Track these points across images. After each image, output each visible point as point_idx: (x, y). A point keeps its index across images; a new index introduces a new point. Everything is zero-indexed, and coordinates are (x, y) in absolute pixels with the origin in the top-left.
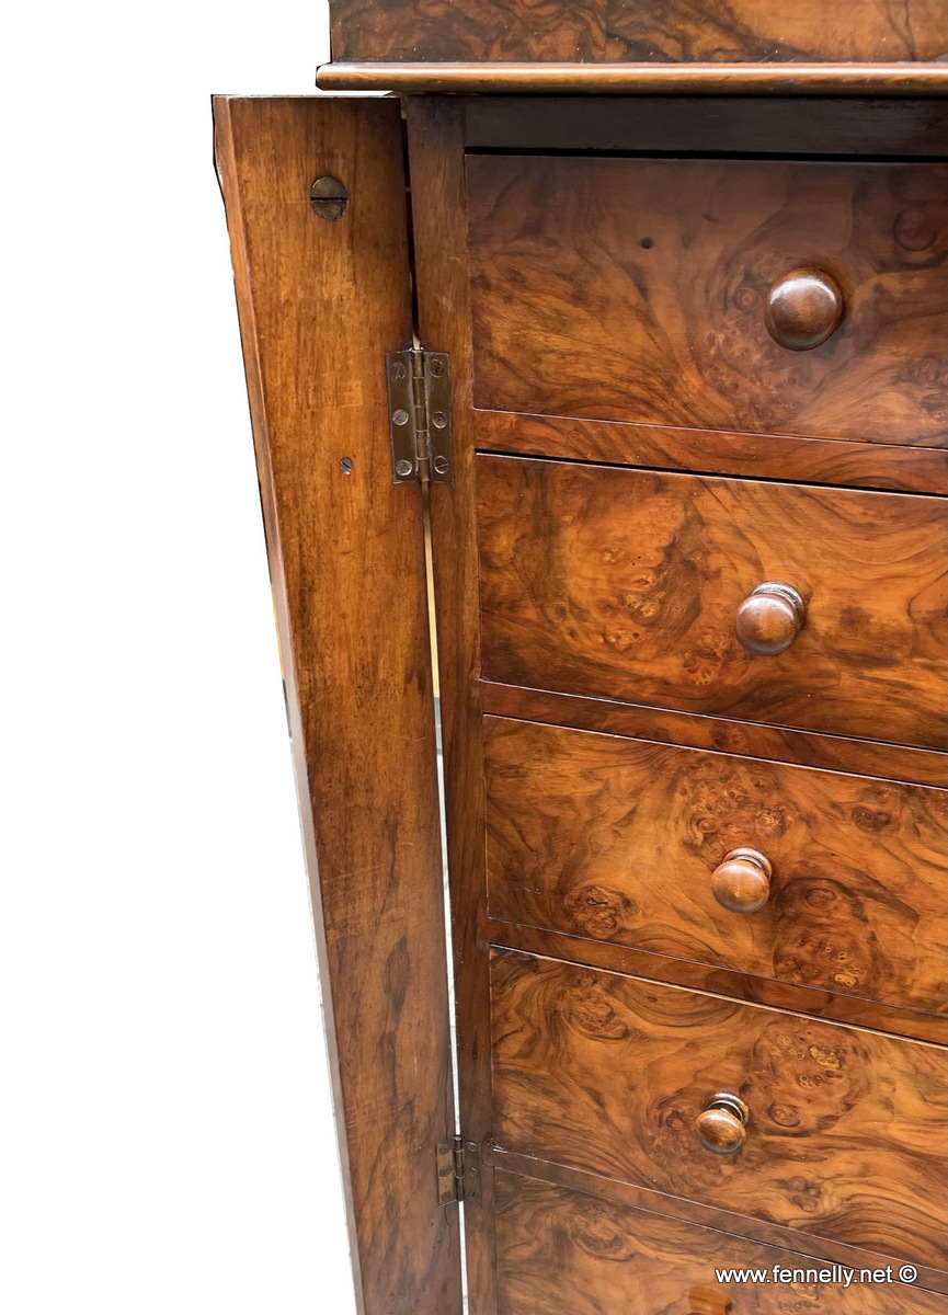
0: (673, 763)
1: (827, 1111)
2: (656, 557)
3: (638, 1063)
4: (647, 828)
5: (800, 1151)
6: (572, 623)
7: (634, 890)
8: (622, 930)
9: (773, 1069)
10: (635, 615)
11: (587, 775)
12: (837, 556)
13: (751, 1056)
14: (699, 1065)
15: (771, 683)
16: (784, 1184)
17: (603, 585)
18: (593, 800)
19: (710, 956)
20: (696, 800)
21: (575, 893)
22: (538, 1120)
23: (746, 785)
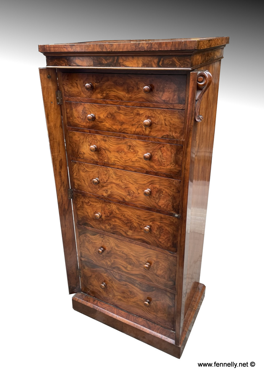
0: (86, 135)
1: (107, 179)
2: (82, 112)
3: (88, 175)
4: (85, 143)
5: (105, 185)
6: (75, 119)
7: (85, 152)
8: (84, 157)
9: (101, 174)
10: (81, 118)
11: (78, 137)
12: (97, 111)
13: (98, 172)
14: (94, 174)
15: (93, 125)
16: (104, 190)
17: (77, 115)
18: (79, 140)
19: (93, 159)
20: (89, 140)
21: (79, 152)
22: (78, 185)
23: (93, 137)
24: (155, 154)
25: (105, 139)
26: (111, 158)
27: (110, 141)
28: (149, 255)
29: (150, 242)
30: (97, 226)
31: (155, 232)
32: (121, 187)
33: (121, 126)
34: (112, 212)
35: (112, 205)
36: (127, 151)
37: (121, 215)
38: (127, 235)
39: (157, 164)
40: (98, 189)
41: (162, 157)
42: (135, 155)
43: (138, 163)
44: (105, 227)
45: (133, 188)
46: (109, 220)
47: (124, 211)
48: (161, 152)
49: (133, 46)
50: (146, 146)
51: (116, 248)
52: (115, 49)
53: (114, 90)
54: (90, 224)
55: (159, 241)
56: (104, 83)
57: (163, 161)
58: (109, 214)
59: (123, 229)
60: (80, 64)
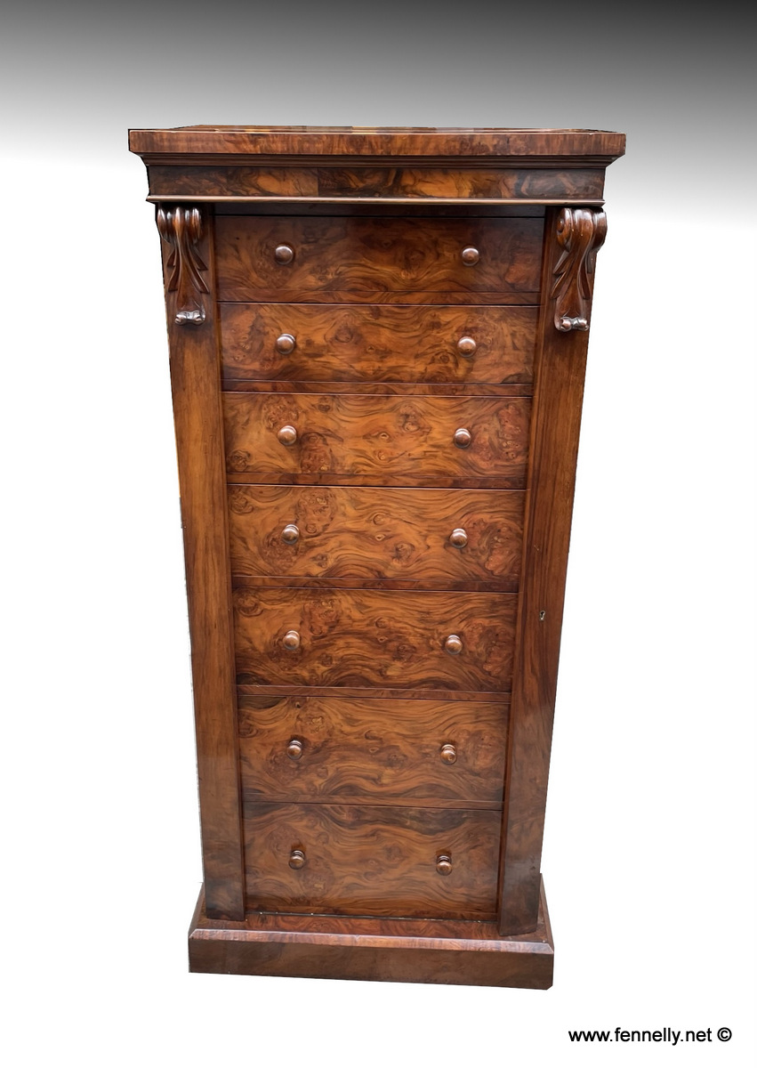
0: (260, 399)
1: (325, 523)
2: (249, 330)
3: (258, 521)
4: (253, 424)
5: (318, 542)
7: (251, 449)
8: (248, 466)
9: (305, 510)
10: (244, 349)
11: (232, 408)
12: (302, 324)
13: (297, 507)
14: (280, 516)
15: (289, 367)
16: (314, 558)
17: (232, 340)
18: (234, 417)
19: (280, 470)
20: (269, 411)
21: (231, 455)
23: (285, 403)
24: (482, 429)
25: (324, 404)
26: (343, 457)
27: (344, 408)
28: (452, 721)
29: (458, 680)
30: (283, 674)
31: (474, 648)
32: (373, 538)
33: (382, 361)
34: (338, 621)
35: (340, 597)
36: (398, 430)
37: (367, 622)
38: (387, 677)
39: (487, 455)
40: (294, 558)
41: (501, 436)
42: (422, 438)
43: (431, 461)
44: (312, 671)
45: (410, 534)
46: (325, 646)
47: (376, 609)
48: (500, 421)
49: (453, 144)
50: (456, 410)
51: (347, 728)
52: (400, 149)
53: (363, 262)
54: (256, 675)
55: (484, 672)
56: (330, 245)
57: (504, 445)
58: (325, 628)
59: (373, 663)
60: (273, 190)
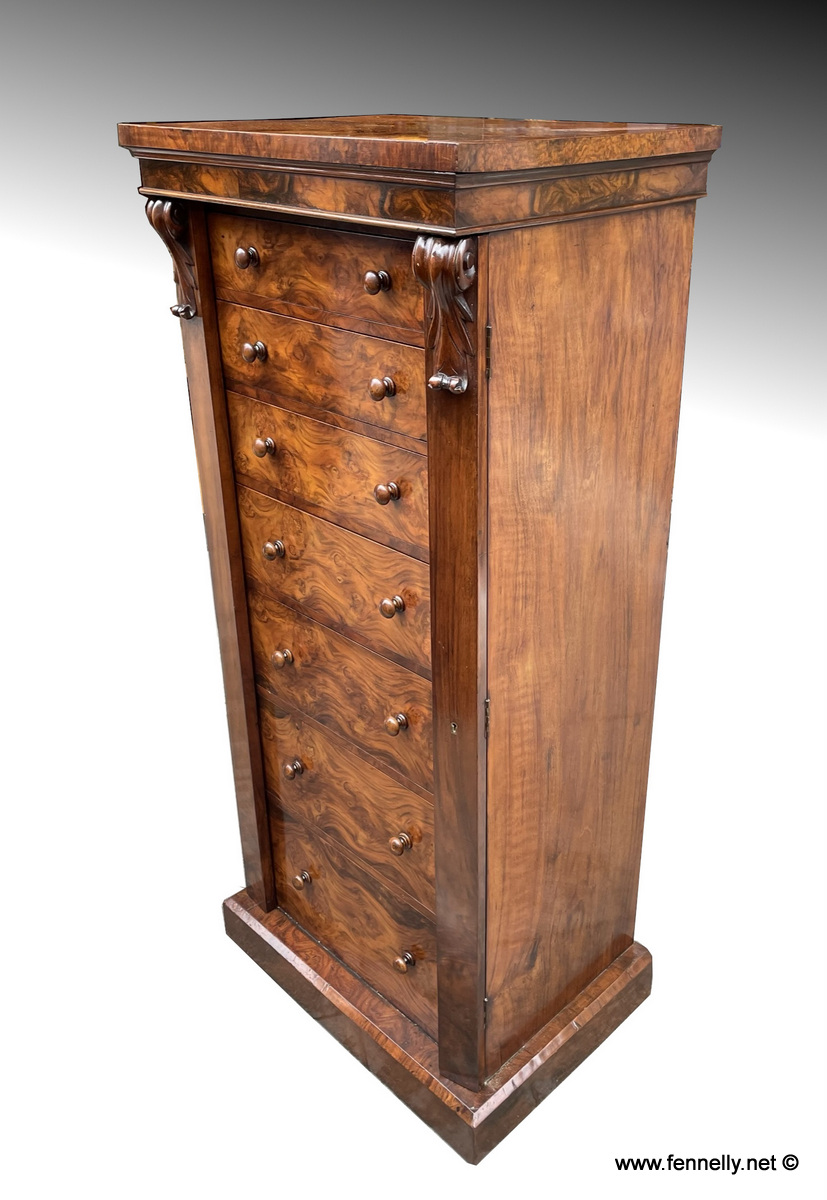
0: (250, 404)
1: (302, 549)
3: (258, 528)
4: (248, 428)
5: (298, 567)
7: (248, 454)
8: (247, 470)
9: (287, 530)
10: (235, 350)
11: (233, 408)
12: (269, 334)
13: (282, 523)
15: (265, 376)
16: (296, 582)
19: (267, 481)
20: (256, 419)
21: (236, 455)
23: (266, 413)
24: (407, 488)
25: (292, 422)
26: (308, 483)
27: (305, 430)
28: (406, 810)
29: (408, 767)
30: (284, 689)
31: (418, 738)
32: (335, 577)
33: (327, 388)
34: (317, 655)
35: (317, 630)
36: (345, 467)
37: (337, 666)
38: (354, 732)
39: (412, 520)
40: (284, 576)
41: (422, 502)
42: (363, 483)
43: (370, 511)
44: (303, 697)
45: (362, 585)
46: (311, 677)
47: (343, 656)
48: (421, 483)
49: (314, 147)
50: (386, 458)
51: (331, 771)
52: (277, 151)
53: (306, 275)
54: (269, 681)
55: (428, 770)
56: (283, 252)
58: (309, 658)
59: (344, 713)
60: (211, 189)
